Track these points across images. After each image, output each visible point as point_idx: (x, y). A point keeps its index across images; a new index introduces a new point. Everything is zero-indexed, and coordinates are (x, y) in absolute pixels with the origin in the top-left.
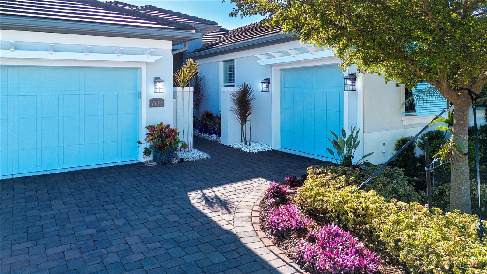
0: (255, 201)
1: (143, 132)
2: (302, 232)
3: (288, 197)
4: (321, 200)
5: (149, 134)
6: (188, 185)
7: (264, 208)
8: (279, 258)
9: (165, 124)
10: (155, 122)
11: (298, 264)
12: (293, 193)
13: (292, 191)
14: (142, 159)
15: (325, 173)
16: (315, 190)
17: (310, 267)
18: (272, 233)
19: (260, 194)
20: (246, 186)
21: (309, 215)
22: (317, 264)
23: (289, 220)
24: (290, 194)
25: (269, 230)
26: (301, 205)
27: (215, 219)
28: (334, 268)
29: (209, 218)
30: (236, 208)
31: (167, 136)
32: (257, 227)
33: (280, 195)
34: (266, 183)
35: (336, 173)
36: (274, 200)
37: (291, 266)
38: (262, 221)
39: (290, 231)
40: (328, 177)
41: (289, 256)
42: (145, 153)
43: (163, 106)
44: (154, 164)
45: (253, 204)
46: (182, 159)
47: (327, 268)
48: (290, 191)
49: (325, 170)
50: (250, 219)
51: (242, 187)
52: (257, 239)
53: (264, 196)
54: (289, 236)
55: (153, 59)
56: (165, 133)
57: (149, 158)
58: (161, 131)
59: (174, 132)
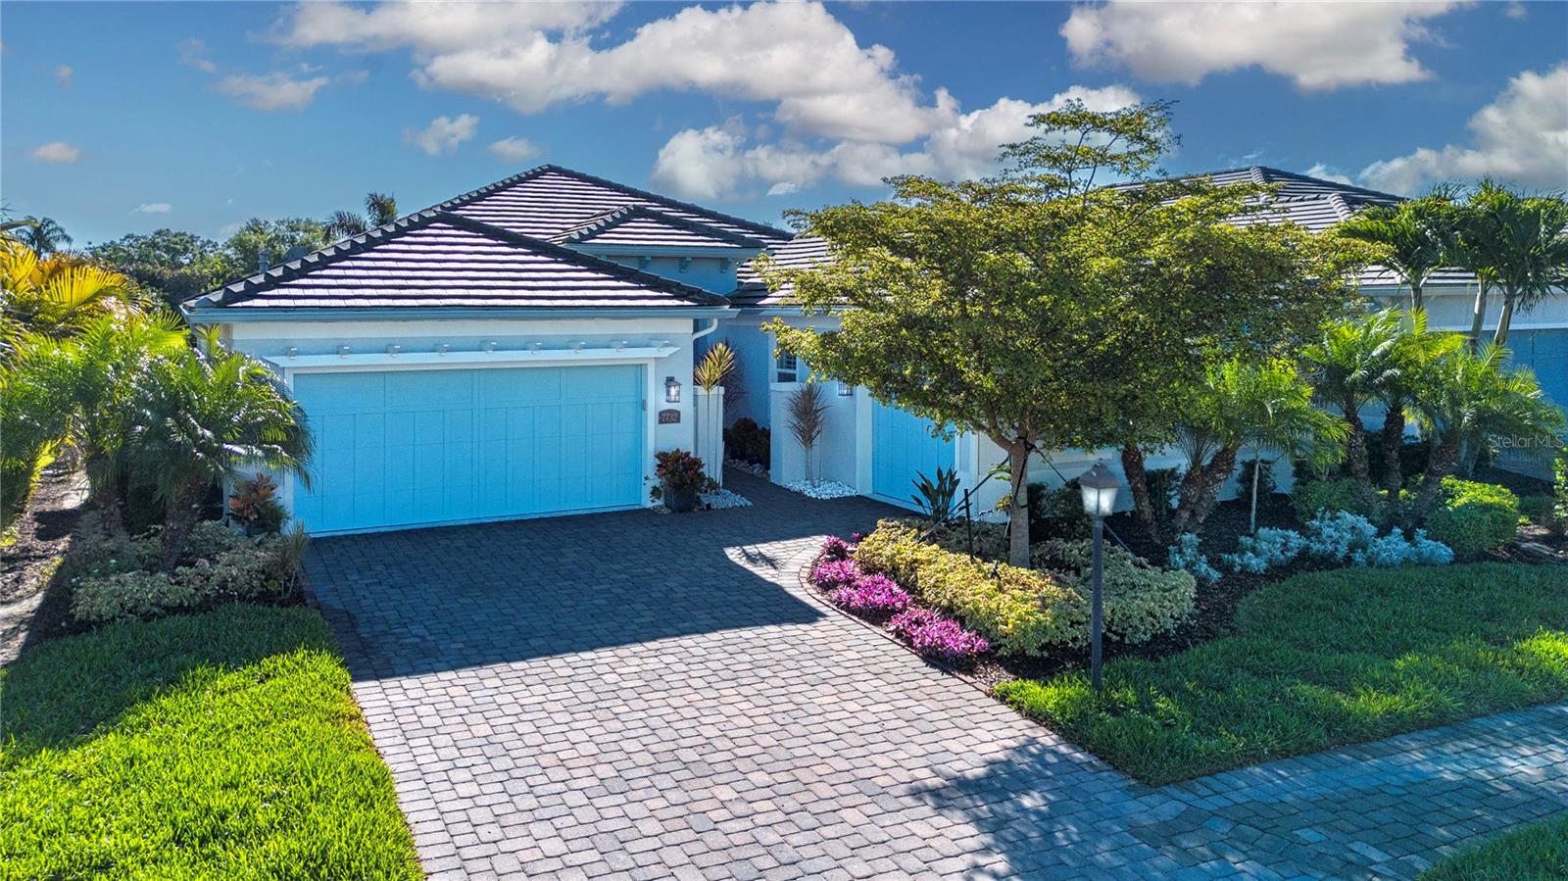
0: (808, 557)
1: (650, 463)
2: (848, 581)
4: (880, 554)
5: (659, 466)
7: (816, 563)
8: (820, 601)
9: (683, 450)
10: (668, 447)
11: (836, 605)
14: (648, 502)
15: (898, 527)
16: (877, 544)
17: (847, 607)
18: (818, 584)
19: (816, 551)
20: (802, 546)
21: (862, 568)
22: (851, 603)
23: (840, 574)
24: (852, 552)
25: (815, 582)
26: (857, 560)
27: (758, 573)
28: (866, 605)
29: (751, 572)
30: (782, 564)
31: (686, 470)
32: (804, 579)
33: (838, 551)
34: (825, 540)
35: (911, 527)
36: (829, 556)
37: (829, 606)
38: (811, 575)
39: (837, 581)
42: (653, 493)
43: (678, 421)
44: (665, 511)
45: (804, 561)
46: (708, 506)
47: (859, 605)
48: (850, 546)
49: (898, 524)
50: (797, 574)
51: (796, 546)
52: (802, 588)
53: (819, 552)
54: (833, 586)
55: (667, 352)
56: (683, 464)
57: (659, 502)
58: (677, 461)
59: (696, 463)
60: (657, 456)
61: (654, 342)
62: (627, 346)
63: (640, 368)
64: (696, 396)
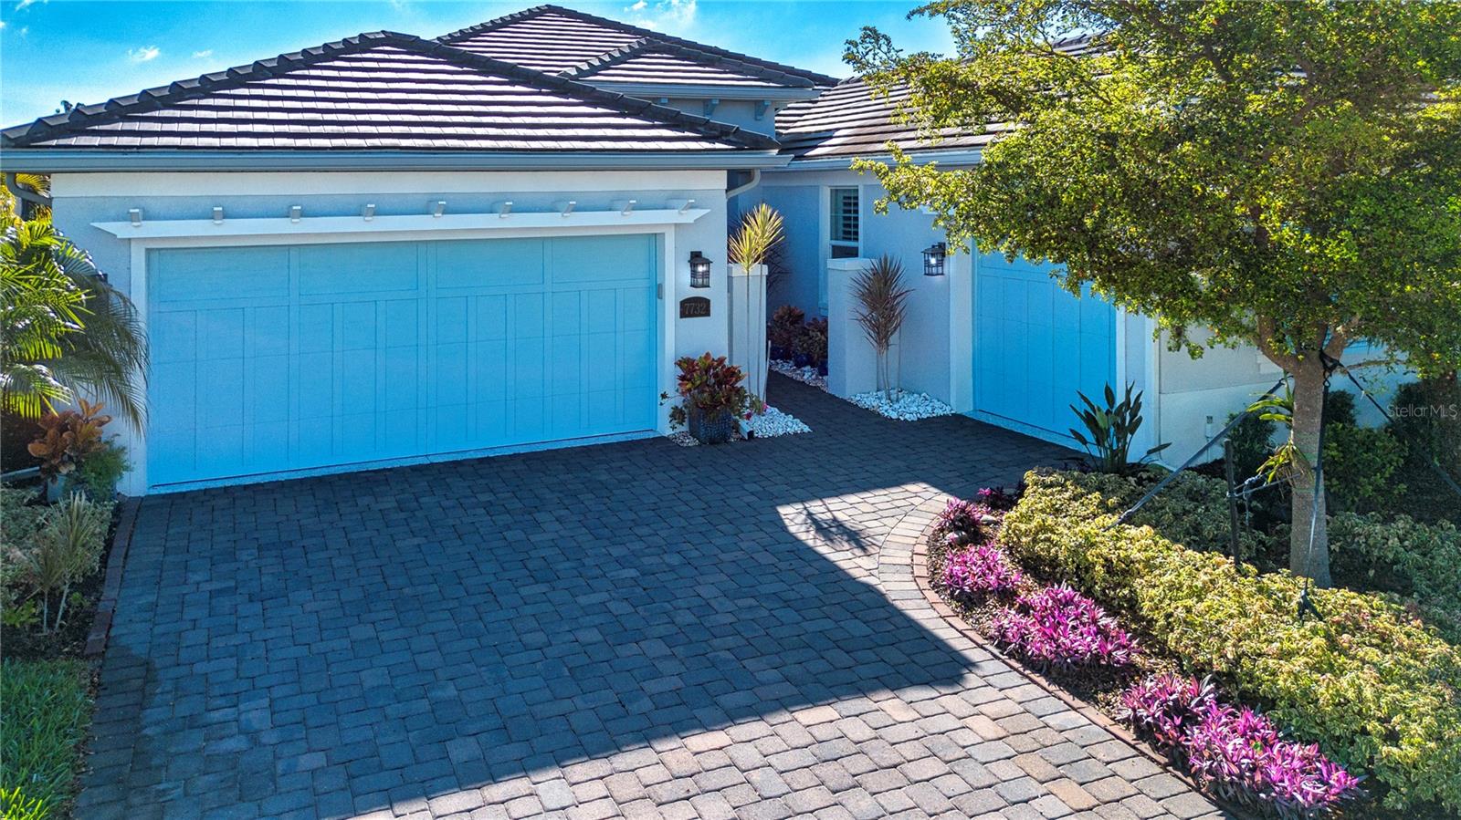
0: (918, 534)
1: (669, 377)
2: (1006, 595)
3: (985, 529)
4: (1048, 540)
5: (682, 378)
6: (776, 494)
7: (935, 548)
8: (965, 636)
9: (714, 356)
10: (695, 351)
11: (997, 646)
12: (996, 523)
13: (994, 518)
14: (665, 428)
15: (1062, 485)
16: (1038, 519)
17: (1017, 652)
18: (952, 596)
19: (928, 522)
20: (897, 503)
21: (1025, 568)
22: (1029, 647)
23: (984, 574)
24: (988, 524)
25: (946, 590)
26: (1010, 548)
27: (844, 565)
28: (1057, 654)
29: (832, 563)
30: (880, 547)
31: (719, 384)
32: (924, 584)
33: (970, 525)
34: (937, 498)
35: (1085, 485)
36: (956, 536)
37: (986, 650)
38: (934, 574)
39: (985, 593)
40: (1067, 495)
41: (983, 634)
42: (673, 416)
43: (708, 314)
44: (691, 442)
45: (913, 541)
46: (751, 434)
47: (1045, 653)
48: (990, 518)
49: (1061, 480)
50: (909, 570)
51: (889, 505)
52: (924, 604)
53: (935, 526)
54: (982, 602)
55: (691, 216)
56: (716, 375)
57: (680, 429)
58: (707, 371)
59: (732, 374)
60: (679, 364)
61: (675, 202)
62: (635, 208)
63: (653, 240)
64: (730, 278)
